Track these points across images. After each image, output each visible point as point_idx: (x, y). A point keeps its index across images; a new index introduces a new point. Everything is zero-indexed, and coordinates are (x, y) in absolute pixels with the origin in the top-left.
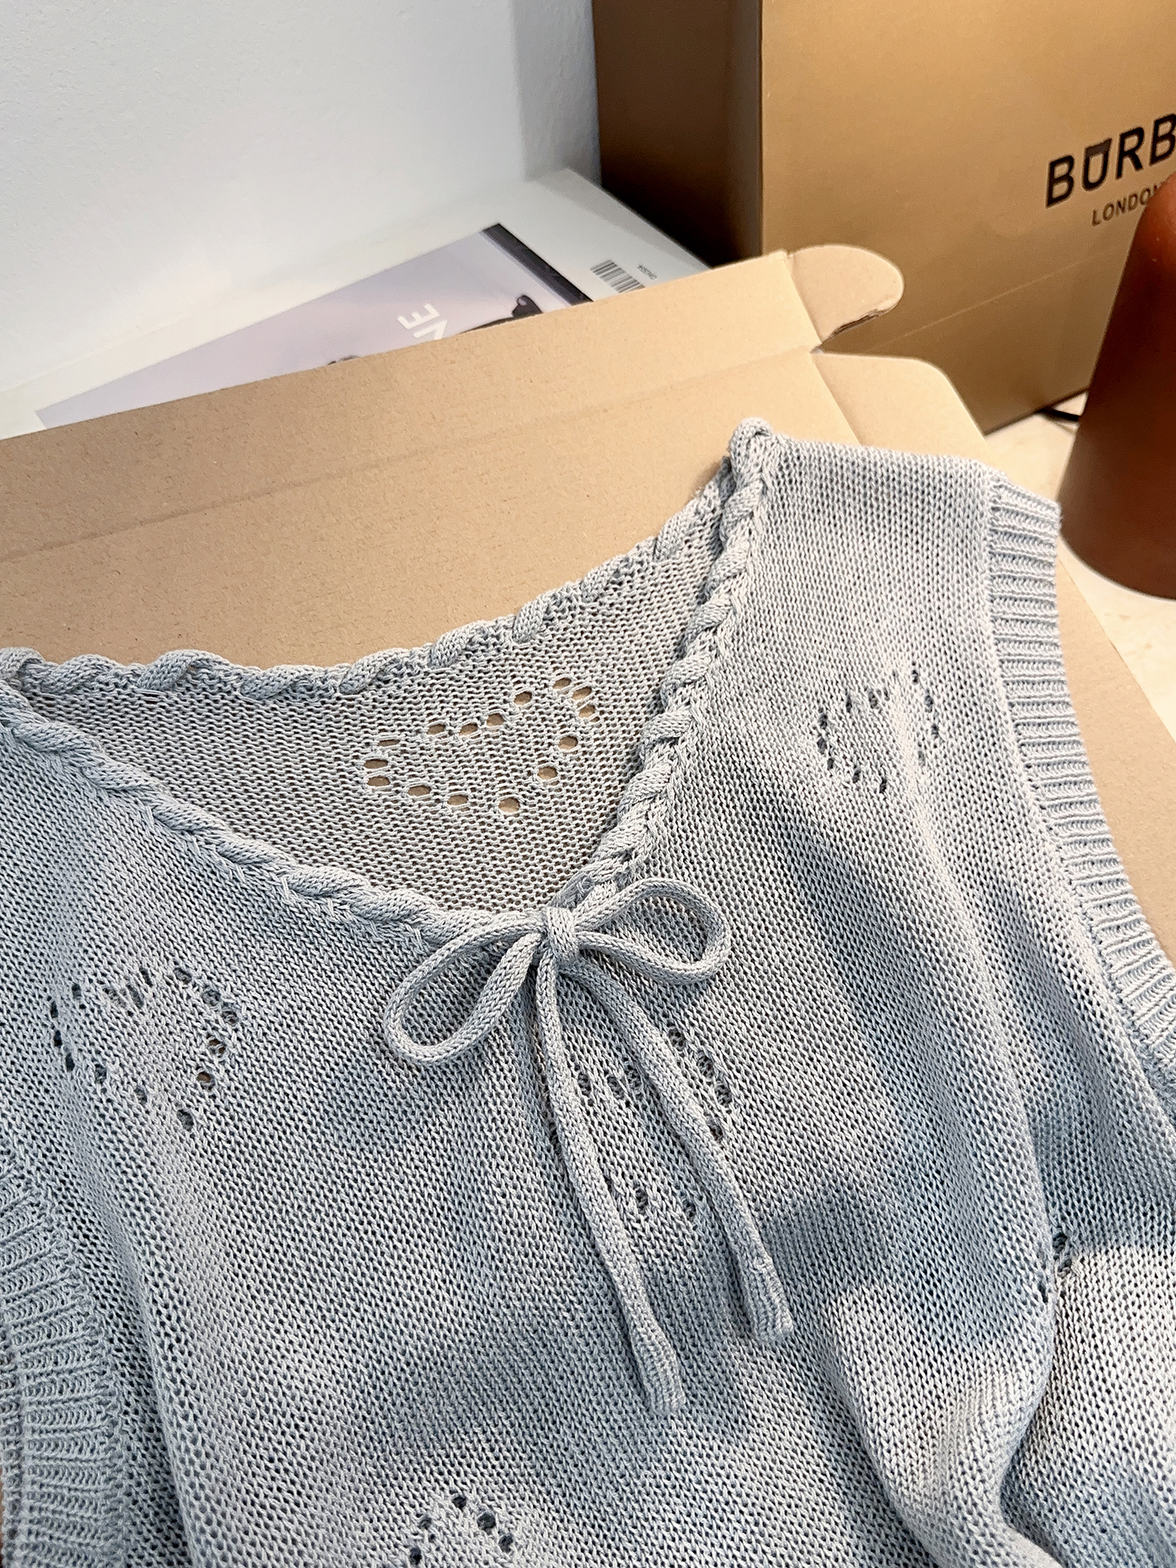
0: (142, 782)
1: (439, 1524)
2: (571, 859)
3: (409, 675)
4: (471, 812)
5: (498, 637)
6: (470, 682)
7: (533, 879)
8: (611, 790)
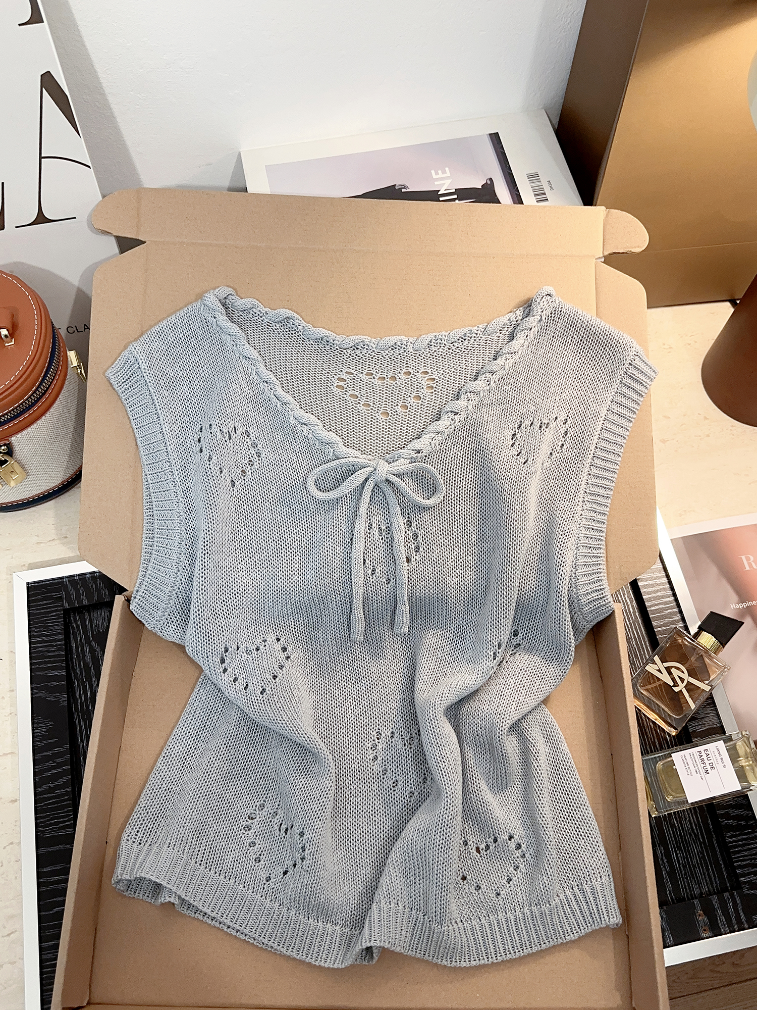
0: (255, 357)
1: (269, 642)
2: (399, 444)
3: (367, 349)
4: (369, 412)
5: (406, 346)
6: (389, 360)
7: (382, 446)
8: (425, 423)
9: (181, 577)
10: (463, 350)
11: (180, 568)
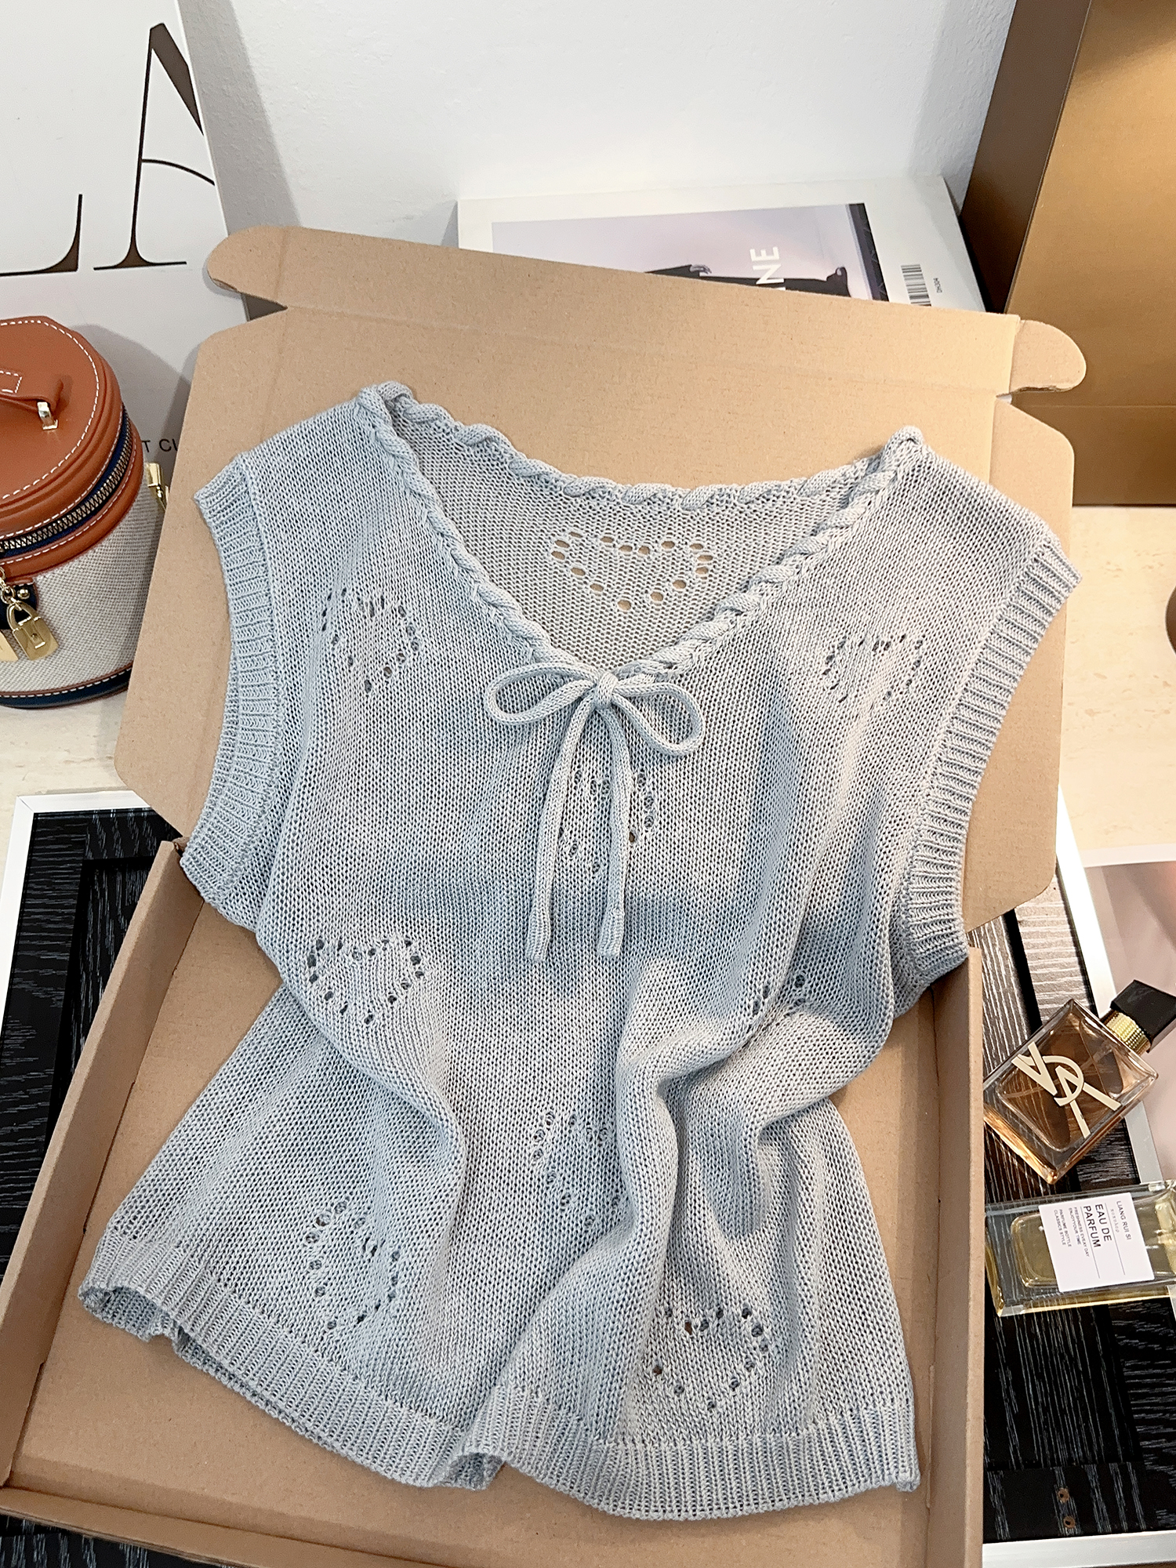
0: (430, 494)
1: (392, 945)
2: (642, 653)
3: (608, 499)
4: (600, 598)
5: (672, 500)
6: (642, 520)
7: (614, 654)
8: (688, 625)
9: (266, 822)
10: (763, 516)
11: (267, 808)
